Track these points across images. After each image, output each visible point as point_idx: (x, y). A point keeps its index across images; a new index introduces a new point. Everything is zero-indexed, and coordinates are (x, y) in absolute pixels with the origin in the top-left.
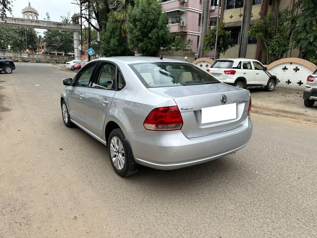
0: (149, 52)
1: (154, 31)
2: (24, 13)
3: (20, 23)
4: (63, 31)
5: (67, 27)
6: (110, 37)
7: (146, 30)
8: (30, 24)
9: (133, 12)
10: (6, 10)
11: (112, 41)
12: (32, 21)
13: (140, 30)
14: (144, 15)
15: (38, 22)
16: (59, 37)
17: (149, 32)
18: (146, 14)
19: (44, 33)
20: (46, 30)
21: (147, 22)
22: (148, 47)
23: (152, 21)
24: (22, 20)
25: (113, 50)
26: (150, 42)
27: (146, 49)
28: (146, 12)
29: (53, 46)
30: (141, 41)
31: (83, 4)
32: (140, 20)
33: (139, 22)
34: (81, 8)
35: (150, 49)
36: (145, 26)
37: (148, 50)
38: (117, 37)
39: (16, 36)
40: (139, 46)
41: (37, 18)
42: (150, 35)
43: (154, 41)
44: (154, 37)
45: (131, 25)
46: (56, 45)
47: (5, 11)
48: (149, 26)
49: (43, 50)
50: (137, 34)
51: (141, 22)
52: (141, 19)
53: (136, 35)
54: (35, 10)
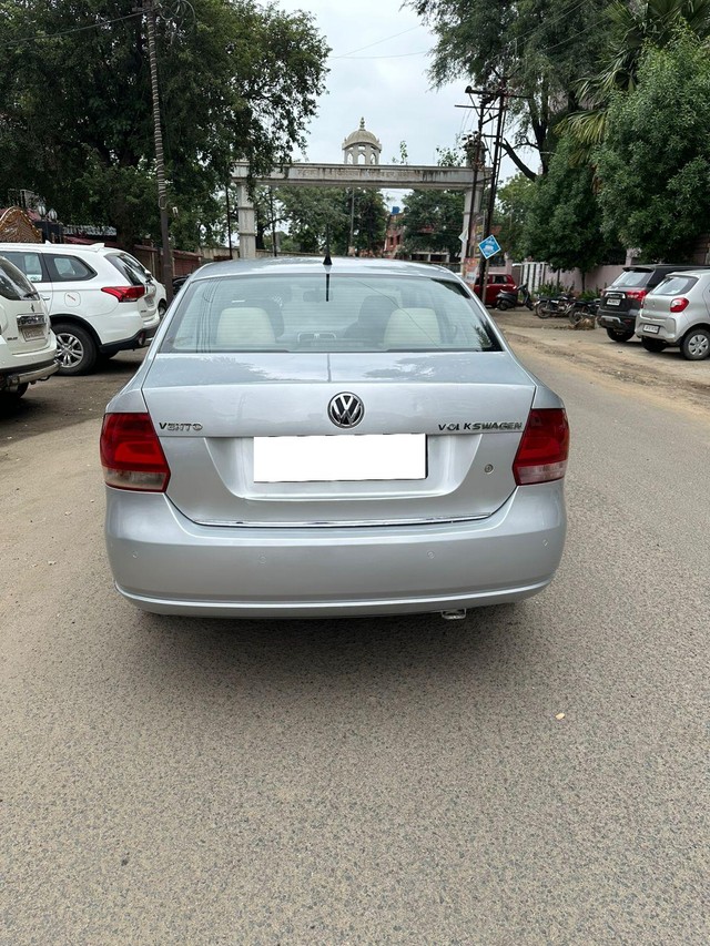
0: (663, 241)
1: (692, 166)
2: (346, 149)
3: (335, 176)
4: (452, 192)
5: (451, 177)
6: (556, 200)
7: (660, 168)
8: (358, 178)
9: (626, 110)
10: (294, 145)
11: (559, 211)
12: (362, 169)
13: (642, 166)
14: (660, 115)
15: (377, 169)
16: (440, 208)
17: (673, 172)
18: (667, 111)
19: (404, 201)
20: (409, 192)
21: (665, 140)
22: (660, 222)
23: (683, 133)
24: (340, 168)
25: (559, 241)
26: (671, 208)
27: (656, 229)
28: (669, 106)
29: (421, 234)
30: (643, 204)
31: (488, 106)
32: (643, 136)
33: (640, 143)
34: (482, 116)
35: (669, 231)
36: (660, 156)
37: (662, 233)
38: (576, 196)
39: (336, 212)
40: (631, 221)
41: (376, 161)
42: (672, 183)
43: (685, 201)
44: (687, 189)
45: (612, 156)
46: (431, 231)
47: (290, 149)
48: (674, 150)
49: (398, 246)
50: (627, 182)
51: (647, 141)
52: (649, 131)
53: (623, 186)
54: (374, 138)
